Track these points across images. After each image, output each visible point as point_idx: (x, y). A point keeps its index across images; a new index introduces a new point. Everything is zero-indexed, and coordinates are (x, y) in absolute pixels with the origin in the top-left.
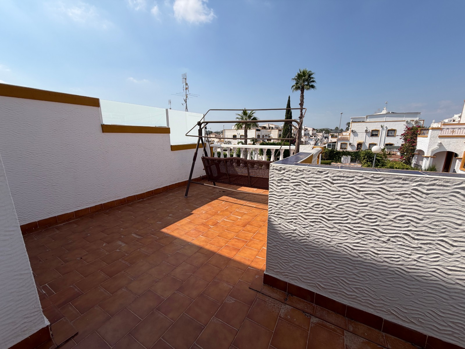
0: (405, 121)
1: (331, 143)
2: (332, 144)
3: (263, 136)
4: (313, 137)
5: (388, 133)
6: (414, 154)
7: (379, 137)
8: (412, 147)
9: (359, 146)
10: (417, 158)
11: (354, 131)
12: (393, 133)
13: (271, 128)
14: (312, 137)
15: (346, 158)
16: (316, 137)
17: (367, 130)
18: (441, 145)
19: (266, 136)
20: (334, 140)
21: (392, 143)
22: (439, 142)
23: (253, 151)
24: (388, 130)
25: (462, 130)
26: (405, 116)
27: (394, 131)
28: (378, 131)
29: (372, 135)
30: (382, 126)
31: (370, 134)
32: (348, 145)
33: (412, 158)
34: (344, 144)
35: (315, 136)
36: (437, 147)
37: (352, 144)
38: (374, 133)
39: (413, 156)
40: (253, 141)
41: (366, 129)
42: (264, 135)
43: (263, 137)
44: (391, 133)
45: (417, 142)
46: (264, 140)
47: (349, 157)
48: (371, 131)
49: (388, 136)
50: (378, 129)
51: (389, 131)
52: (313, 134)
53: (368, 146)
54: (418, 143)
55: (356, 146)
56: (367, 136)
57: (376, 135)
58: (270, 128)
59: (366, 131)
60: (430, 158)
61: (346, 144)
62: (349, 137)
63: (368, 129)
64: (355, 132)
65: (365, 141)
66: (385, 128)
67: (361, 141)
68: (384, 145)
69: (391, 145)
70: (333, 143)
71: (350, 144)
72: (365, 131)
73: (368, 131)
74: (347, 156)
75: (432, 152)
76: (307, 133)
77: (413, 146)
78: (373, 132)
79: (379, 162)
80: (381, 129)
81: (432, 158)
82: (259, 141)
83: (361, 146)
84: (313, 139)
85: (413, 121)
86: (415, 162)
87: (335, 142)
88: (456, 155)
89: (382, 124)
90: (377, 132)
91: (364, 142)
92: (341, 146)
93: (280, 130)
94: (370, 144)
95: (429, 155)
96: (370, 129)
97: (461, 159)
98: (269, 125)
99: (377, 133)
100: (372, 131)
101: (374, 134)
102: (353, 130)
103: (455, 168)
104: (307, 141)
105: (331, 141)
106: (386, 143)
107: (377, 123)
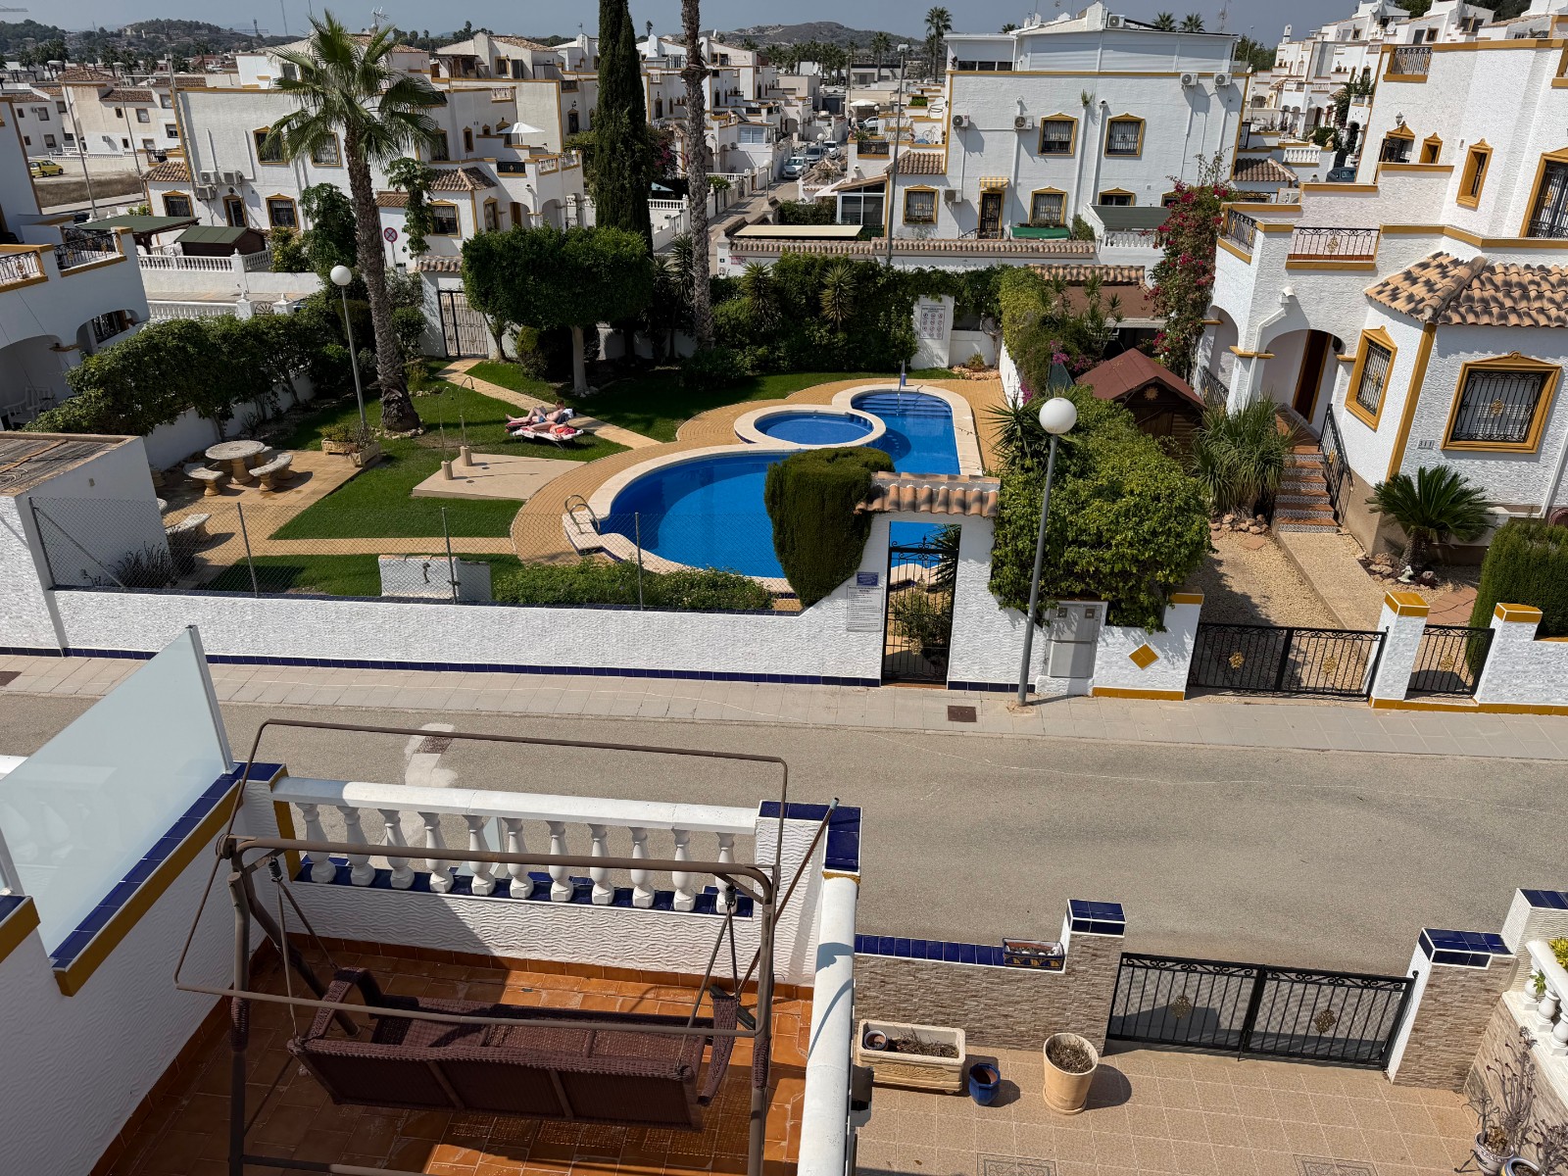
0: (1177, 75)
1: (859, 190)
2: (862, 194)
3: (468, 135)
4: (764, 112)
5: (1110, 137)
6: (1204, 325)
7: (1073, 157)
8: (1198, 294)
9: (991, 206)
10: (1212, 338)
11: (965, 124)
12: (1130, 137)
13: (509, 65)
14: (756, 111)
15: (933, 309)
16: (778, 110)
17: (1023, 119)
18: (1292, 303)
19: (487, 132)
20: (874, 169)
21: (1126, 187)
22: (1288, 291)
23: (423, 278)
24: (1113, 122)
25: (1360, 239)
26: (1178, 49)
27: (1133, 128)
28: (1068, 124)
29: (1048, 148)
30: (1088, 97)
31: (1036, 142)
32: (942, 198)
33: (1197, 340)
34: (921, 193)
35: (770, 111)
36: (1279, 315)
37: (958, 199)
38: (1053, 137)
39: (1199, 332)
40: (407, 182)
41: (1018, 114)
42: (477, 131)
43: (469, 146)
44: (1124, 137)
45: (1214, 268)
46: (481, 165)
47: (949, 303)
48: (1039, 124)
49: (1111, 151)
50: (1069, 114)
51: (1117, 128)
52: (759, 88)
53: (1028, 206)
54: (1217, 274)
55: (977, 209)
56: (1023, 149)
57: (1062, 148)
58: (501, 65)
59: (1020, 121)
60: (1254, 360)
61: (932, 193)
62: (942, 152)
63: (1025, 114)
64: (971, 126)
65: (1016, 177)
66: (1099, 111)
67: (998, 177)
68: (1094, 201)
69: (1123, 198)
70: (867, 189)
71: (950, 195)
72: (1013, 126)
73: (1028, 125)
74: (940, 300)
75: (1265, 331)
76: (728, 87)
77: (1200, 288)
78: (1051, 128)
79: (1070, 456)
80: (1080, 115)
81: (1263, 362)
82: (447, 173)
83: (999, 208)
84: (762, 125)
85: (1210, 75)
86: (1206, 356)
87: (879, 187)
88: (1338, 345)
89: (1085, 85)
90: (1065, 128)
91: (1009, 183)
92: (908, 206)
93: (568, 87)
94: (1037, 196)
95: (1253, 349)
96: (1037, 115)
97: (1354, 361)
98: (492, 49)
99: (1065, 138)
100: (1046, 122)
101: (1053, 140)
102: (962, 113)
103: (1333, 401)
104: (734, 147)
105: (858, 171)
106: (1103, 189)
107: (1064, 81)
